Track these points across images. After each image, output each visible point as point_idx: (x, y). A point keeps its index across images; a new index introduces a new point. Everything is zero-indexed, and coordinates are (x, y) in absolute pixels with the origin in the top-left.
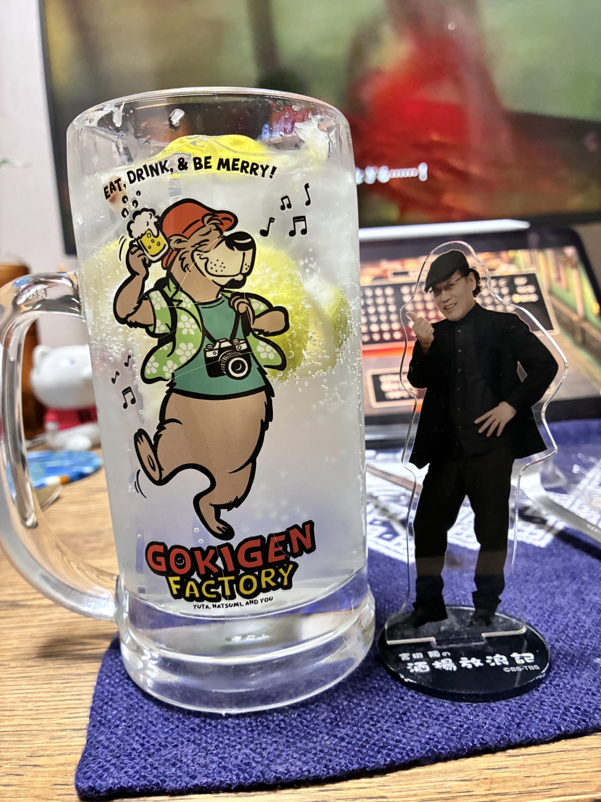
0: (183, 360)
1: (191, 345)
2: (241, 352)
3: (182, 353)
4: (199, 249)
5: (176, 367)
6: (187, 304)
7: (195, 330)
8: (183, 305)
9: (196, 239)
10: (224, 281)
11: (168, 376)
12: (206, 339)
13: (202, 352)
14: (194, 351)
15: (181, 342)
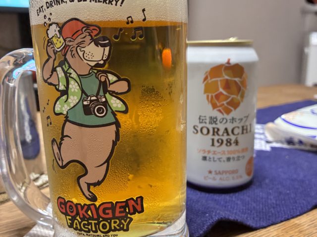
0: (72, 105)
1: (76, 98)
2: (102, 102)
3: (71, 101)
4: (80, 46)
5: (68, 108)
6: (74, 75)
7: (78, 90)
8: (72, 76)
9: (79, 40)
10: (93, 64)
11: (65, 113)
12: (83, 95)
13: (81, 101)
14: (77, 101)
15: (71, 95)
